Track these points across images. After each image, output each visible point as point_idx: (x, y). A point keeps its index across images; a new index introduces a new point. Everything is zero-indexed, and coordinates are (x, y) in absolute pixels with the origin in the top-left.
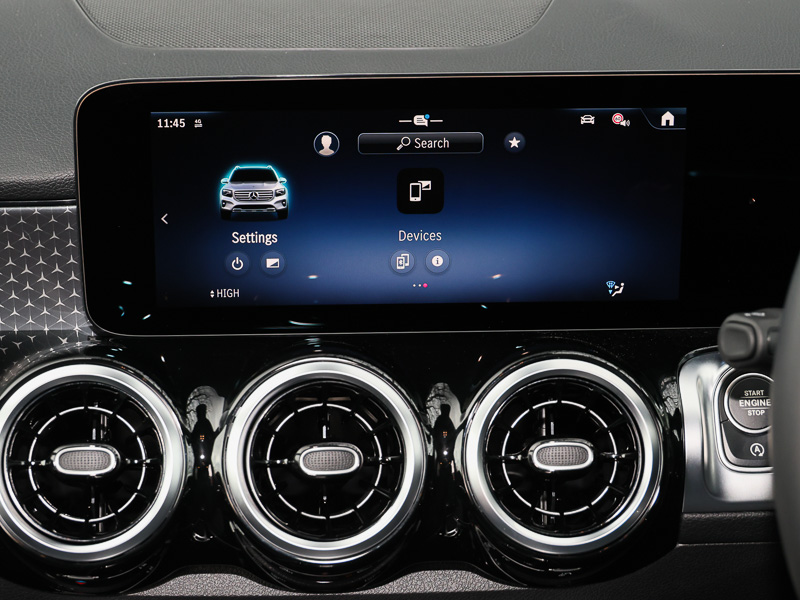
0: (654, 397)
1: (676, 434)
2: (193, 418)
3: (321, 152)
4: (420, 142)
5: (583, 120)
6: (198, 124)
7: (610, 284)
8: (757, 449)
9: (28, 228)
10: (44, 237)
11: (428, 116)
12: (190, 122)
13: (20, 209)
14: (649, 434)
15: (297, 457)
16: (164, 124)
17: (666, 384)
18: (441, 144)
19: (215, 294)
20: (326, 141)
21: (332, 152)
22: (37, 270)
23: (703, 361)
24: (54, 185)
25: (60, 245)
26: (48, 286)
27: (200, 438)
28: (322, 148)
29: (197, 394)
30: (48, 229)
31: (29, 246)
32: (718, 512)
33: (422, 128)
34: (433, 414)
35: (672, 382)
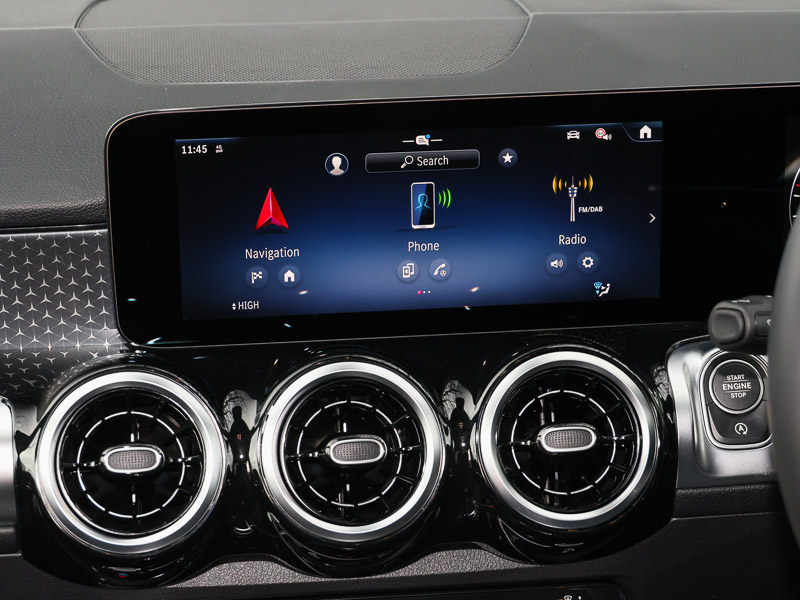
0: (648, 385)
1: (669, 417)
2: (230, 419)
3: (332, 172)
4: (422, 160)
5: (570, 136)
6: (219, 149)
7: (597, 285)
8: (741, 428)
9: (61, 252)
10: (75, 259)
11: (428, 136)
12: (211, 148)
13: (54, 233)
14: (645, 418)
15: (327, 450)
16: (187, 150)
17: (658, 371)
18: (441, 161)
19: (237, 306)
20: (337, 161)
21: (342, 172)
22: (69, 290)
23: (688, 350)
24: (85, 210)
25: (90, 266)
26: (80, 305)
27: (238, 438)
28: (333, 168)
29: (234, 396)
30: (80, 251)
31: (62, 268)
32: (708, 487)
33: (423, 148)
34: (449, 407)
35: (662, 370)
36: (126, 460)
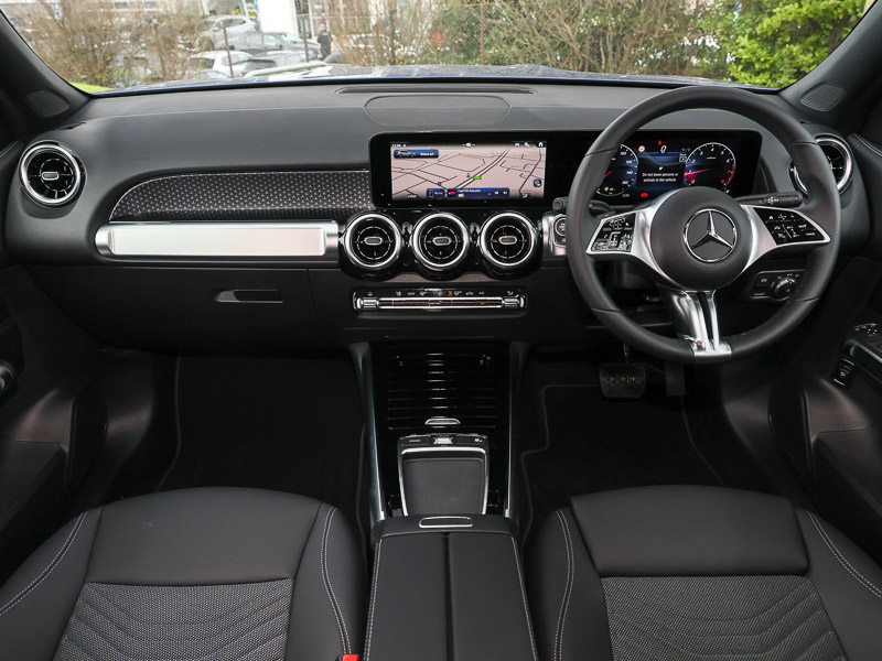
0: (535, 225)
1: (541, 236)
2: (404, 231)
5: (516, 144)
8: (564, 240)
9: (355, 177)
10: (360, 180)
11: (471, 143)
13: (353, 171)
14: (533, 236)
15: (433, 241)
17: (539, 221)
23: (549, 215)
24: (362, 164)
25: (364, 182)
27: (406, 237)
29: (406, 223)
30: (361, 177)
32: (553, 259)
34: (472, 230)
36: (373, 241)
